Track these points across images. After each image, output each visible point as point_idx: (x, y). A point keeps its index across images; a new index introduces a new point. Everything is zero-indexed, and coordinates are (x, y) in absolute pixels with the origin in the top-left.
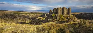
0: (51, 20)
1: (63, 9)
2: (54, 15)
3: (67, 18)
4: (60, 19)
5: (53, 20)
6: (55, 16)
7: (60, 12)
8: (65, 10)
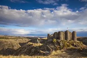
0: (52, 46)
1: (66, 33)
2: (55, 40)
3: (73, 45)
4: (64, 46)
5: (55, 47)
6: (57, 42)
7: (62, 37)
8: (69, 35)
